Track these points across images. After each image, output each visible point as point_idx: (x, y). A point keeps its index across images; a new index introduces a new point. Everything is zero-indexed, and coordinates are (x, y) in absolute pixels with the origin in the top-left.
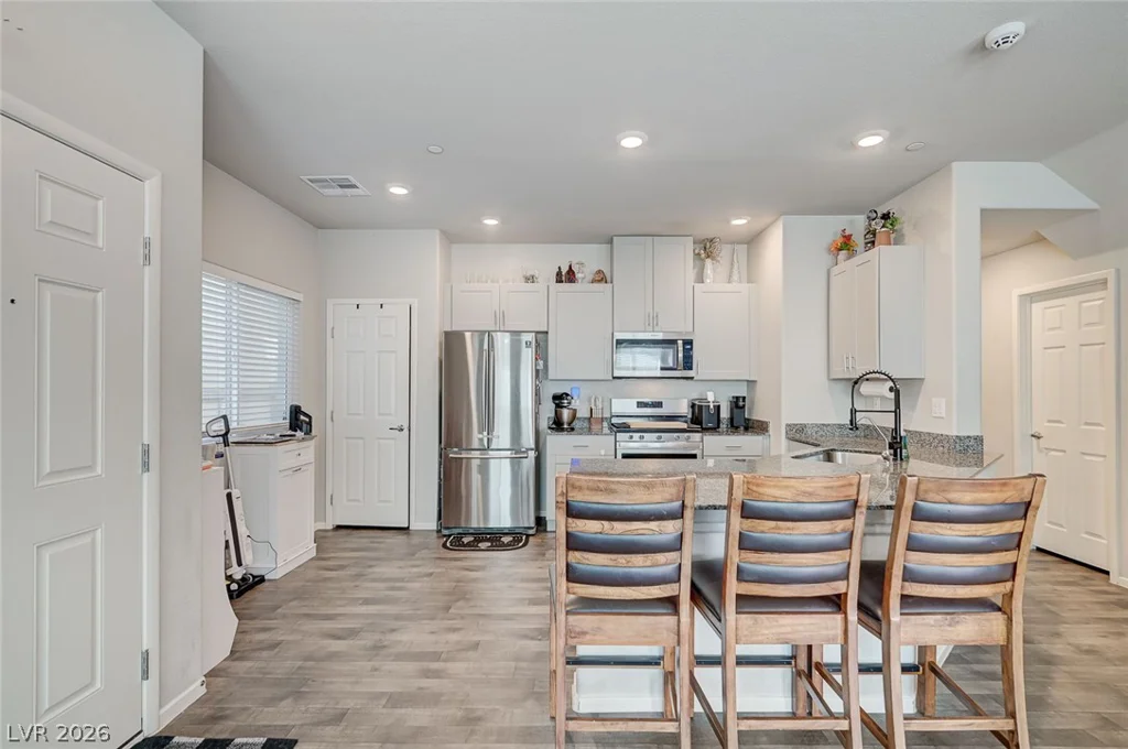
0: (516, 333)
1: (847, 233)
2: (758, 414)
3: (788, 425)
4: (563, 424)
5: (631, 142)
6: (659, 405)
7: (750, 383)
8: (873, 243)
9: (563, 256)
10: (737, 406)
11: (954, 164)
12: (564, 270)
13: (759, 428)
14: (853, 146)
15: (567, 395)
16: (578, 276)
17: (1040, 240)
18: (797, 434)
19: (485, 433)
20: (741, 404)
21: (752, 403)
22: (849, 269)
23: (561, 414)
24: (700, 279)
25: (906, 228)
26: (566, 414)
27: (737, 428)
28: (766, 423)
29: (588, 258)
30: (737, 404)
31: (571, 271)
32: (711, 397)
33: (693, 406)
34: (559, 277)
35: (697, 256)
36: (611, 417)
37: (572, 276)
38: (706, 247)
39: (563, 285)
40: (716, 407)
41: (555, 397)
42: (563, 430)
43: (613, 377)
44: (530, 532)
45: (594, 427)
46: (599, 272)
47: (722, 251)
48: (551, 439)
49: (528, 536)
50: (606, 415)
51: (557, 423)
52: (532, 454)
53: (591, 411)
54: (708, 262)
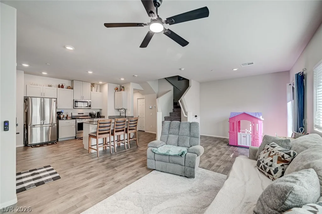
0: (51, 99)
1: (117, 88)
2: (102, 115)
3: (109, 116)
5: (90, 72)
6: (83, 114)
7: (101, 110)
9: (61, 82)
10: (99, 113)
11: (131, 83)
12: (61, 85)
13: (104, 117)
15: (62, 112)
16: (64, 87)
17: (139, 92)
18: (111, 117)
19: (43, 121)
21: (101, 113)
22: (117, 93)
23: (60, 116)
24: (92, 90)
25: (125, 88)
26: (62, 116)
27: (99, 117)
29: (67, 83)
30: (98, 113)
32: (94, 112)
33: (90, 114)
34: (59, 86)
35: (91, 86)
36: (72, 116)
37: (62, 87)
38: (93, 85)
39: (60, 88)
40: (95, 114)
41: (58, 113)
42: (61, 119)
43: (74, 108)
44: (55, 141)
45: (68, 118)
46: (70, 86)
47: (96, 86)
48: (60, 121)
49: (55, 142)
50: (71, 116)
51: (59, 118)
52: (56, 125)
53: (68, 115)
54: (93, 88)
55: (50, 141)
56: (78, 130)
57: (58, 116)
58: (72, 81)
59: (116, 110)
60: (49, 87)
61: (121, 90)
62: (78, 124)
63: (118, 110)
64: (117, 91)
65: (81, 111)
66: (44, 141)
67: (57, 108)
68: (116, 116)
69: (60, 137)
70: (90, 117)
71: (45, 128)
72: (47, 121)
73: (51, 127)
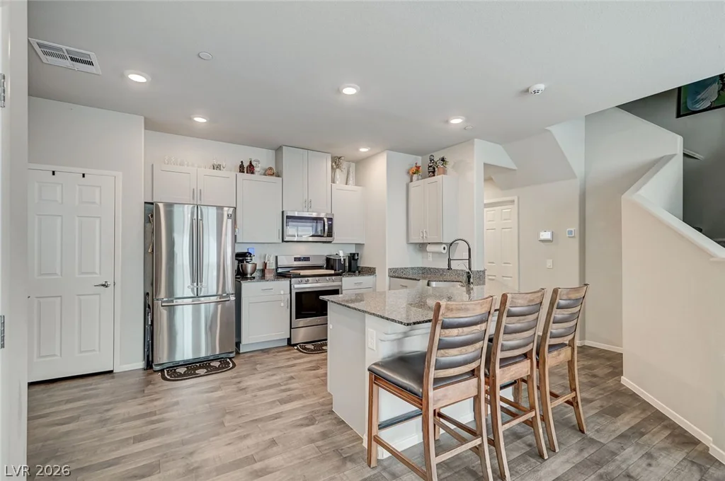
0: (220, 208)
1: (418, 165)
2: (363, 263)
3: (390, 269)
4: (246, 274)
5: (349, 91)
6: (307, 259)
7: (359, 245)
8: (434, 172)
10: (354, 259)
11: (476, 140)
12: (246, 164)
13: (371, 271)
14: (447, 122)
15: (250, 254)
16: (256, 169)
17: (489, 179)
18: (396, 274)
19: (195, 284)
20: (356, 257)
21: (361, 257)
22: (419, 185)
23: (246, 267)
24: (333, 181)
25: (449, 167)
26: (249, 268)
27: (354, 272)
28: (374, 268)
29: (263, 159)
30: (353, 258)
31: (251, 166)
32: (341, 254)
33: (328, 260)
34: (242, 169)
35: (332, 166)
36: (277, 268)
37: (251, 169)
38: (336, 161)
39: (245, 175)
40: (344, 260)
41: (238, 255)
42: (247, 279)
43: (283, 241)
44: (231, 355)
45: (268, 276)
46: (271, 168)
47: (344, 165)
48: (245, 285)
49: (230, 359)
50: (274, 267)
51: (241, 274)
52: (233, 298)
53: (265, 264)
54: (338, 170)
55: (217, 353)
56: (297, 318)
57: (238, 266)
58: (278, 150)
59: (411, 247)
60: (215, 170)
61: (433, 172)
62: (296, 293)
63: (422, 247)
64: (415, 177)
65: (302, 250)
66: (203, 354)
67: (235, 238)
68: (412, 268)
69: (244, 341)
70: (332, 272)
71: (206, 309)
72: (210, 283)
73: (220, 306)
